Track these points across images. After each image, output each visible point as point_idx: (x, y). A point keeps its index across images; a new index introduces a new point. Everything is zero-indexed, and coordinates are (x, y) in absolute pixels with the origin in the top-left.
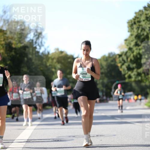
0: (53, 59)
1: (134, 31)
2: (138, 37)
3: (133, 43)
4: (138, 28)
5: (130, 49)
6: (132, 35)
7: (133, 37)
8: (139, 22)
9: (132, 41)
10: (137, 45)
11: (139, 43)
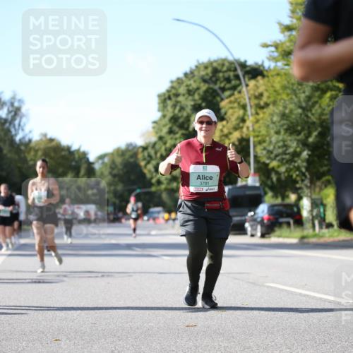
0: (36, 151)
1: (168, 111)
2: (174, 119)
3: (165, 130)
4: (174, 106)
5: (161, 138)
6: (164, 116)
7: (167, 119)
8: (177, 95)
9: (165, 126)
10: (171, 132)
11: (176, 128)
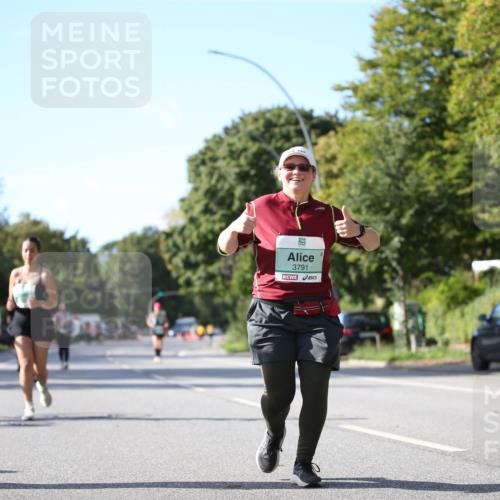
1: (201, 181)
2: (211, 193)
3: (199, 208)
4: (211, 174)
5: (192, 220)
6: (196, 189)
7: (201, 193)
8: (214, 159)
9: (197, 202)
10: (207, 211)
11: (213, 206)
